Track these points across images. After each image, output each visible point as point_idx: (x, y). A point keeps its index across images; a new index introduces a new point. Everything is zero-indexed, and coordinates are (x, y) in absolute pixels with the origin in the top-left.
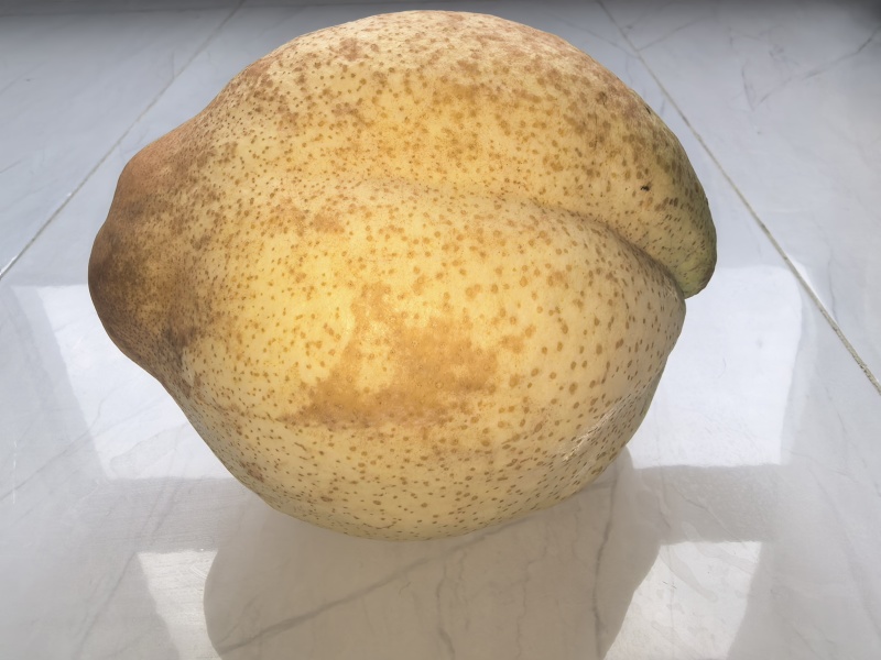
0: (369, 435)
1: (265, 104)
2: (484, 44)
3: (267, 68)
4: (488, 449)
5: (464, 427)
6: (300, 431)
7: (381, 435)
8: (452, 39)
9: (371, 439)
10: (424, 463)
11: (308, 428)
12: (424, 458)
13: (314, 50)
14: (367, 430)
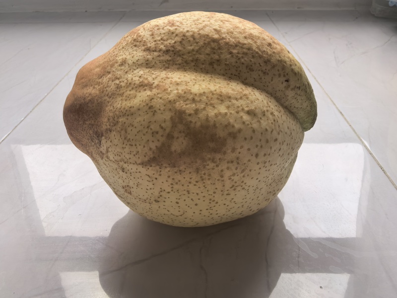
0: (175, 171)
1: (138, 43)
2: (224, 23)
3: (138, 30)
4: (223, 179)
5: (213, 169)
6: (148, 169)
7: (180, 171)
8: (211, 21)
9: (176, 172)
10: (197, 184)
11: (151, 168)
12: (197, 182)
13: (157, 24)
14: (175, 168)
